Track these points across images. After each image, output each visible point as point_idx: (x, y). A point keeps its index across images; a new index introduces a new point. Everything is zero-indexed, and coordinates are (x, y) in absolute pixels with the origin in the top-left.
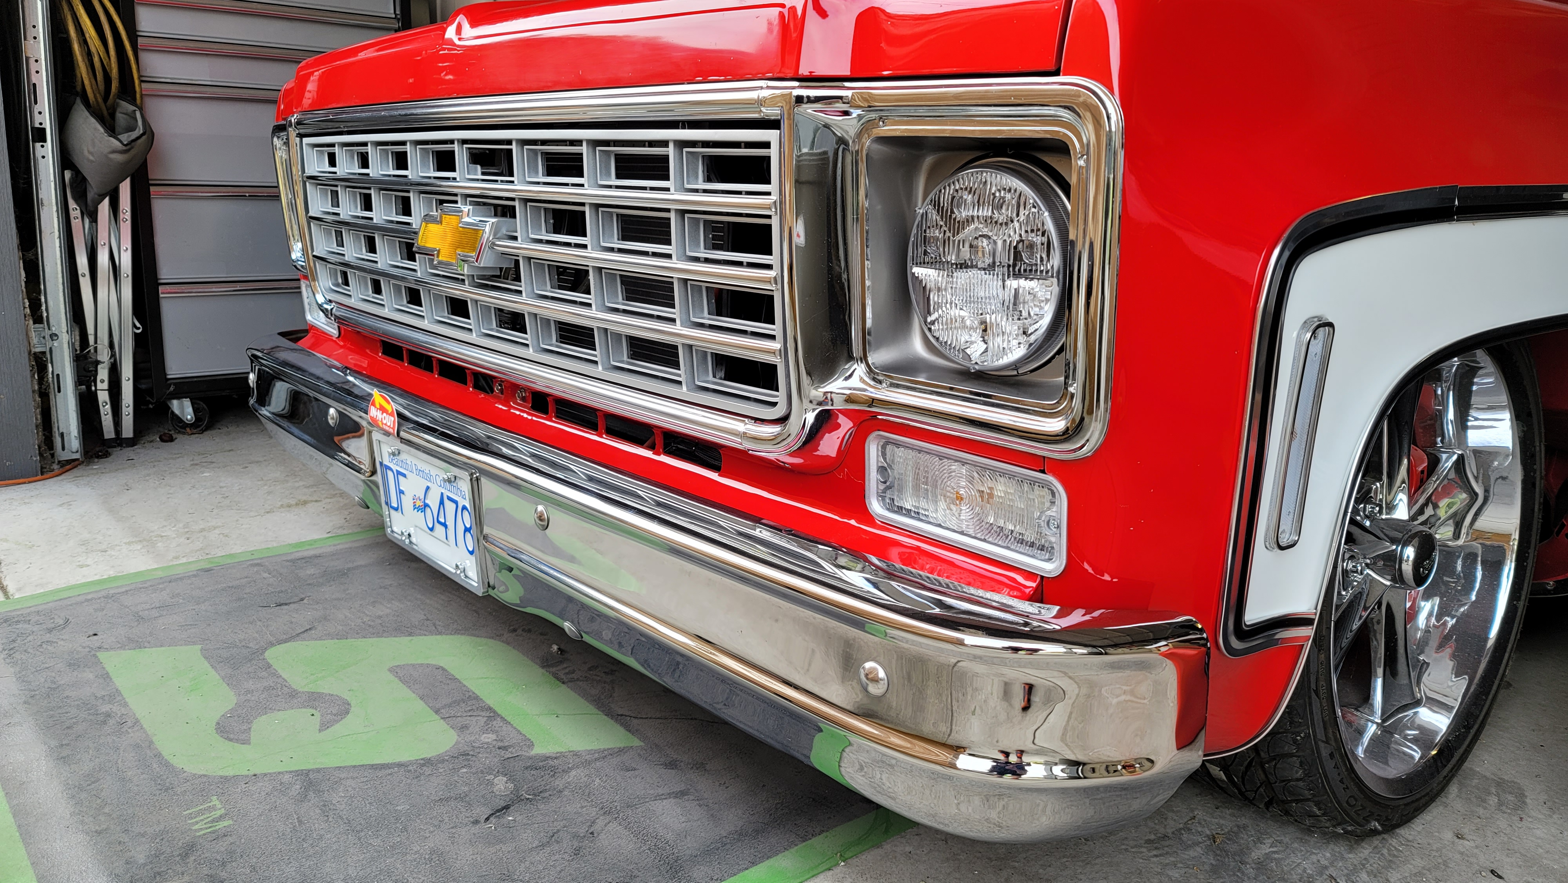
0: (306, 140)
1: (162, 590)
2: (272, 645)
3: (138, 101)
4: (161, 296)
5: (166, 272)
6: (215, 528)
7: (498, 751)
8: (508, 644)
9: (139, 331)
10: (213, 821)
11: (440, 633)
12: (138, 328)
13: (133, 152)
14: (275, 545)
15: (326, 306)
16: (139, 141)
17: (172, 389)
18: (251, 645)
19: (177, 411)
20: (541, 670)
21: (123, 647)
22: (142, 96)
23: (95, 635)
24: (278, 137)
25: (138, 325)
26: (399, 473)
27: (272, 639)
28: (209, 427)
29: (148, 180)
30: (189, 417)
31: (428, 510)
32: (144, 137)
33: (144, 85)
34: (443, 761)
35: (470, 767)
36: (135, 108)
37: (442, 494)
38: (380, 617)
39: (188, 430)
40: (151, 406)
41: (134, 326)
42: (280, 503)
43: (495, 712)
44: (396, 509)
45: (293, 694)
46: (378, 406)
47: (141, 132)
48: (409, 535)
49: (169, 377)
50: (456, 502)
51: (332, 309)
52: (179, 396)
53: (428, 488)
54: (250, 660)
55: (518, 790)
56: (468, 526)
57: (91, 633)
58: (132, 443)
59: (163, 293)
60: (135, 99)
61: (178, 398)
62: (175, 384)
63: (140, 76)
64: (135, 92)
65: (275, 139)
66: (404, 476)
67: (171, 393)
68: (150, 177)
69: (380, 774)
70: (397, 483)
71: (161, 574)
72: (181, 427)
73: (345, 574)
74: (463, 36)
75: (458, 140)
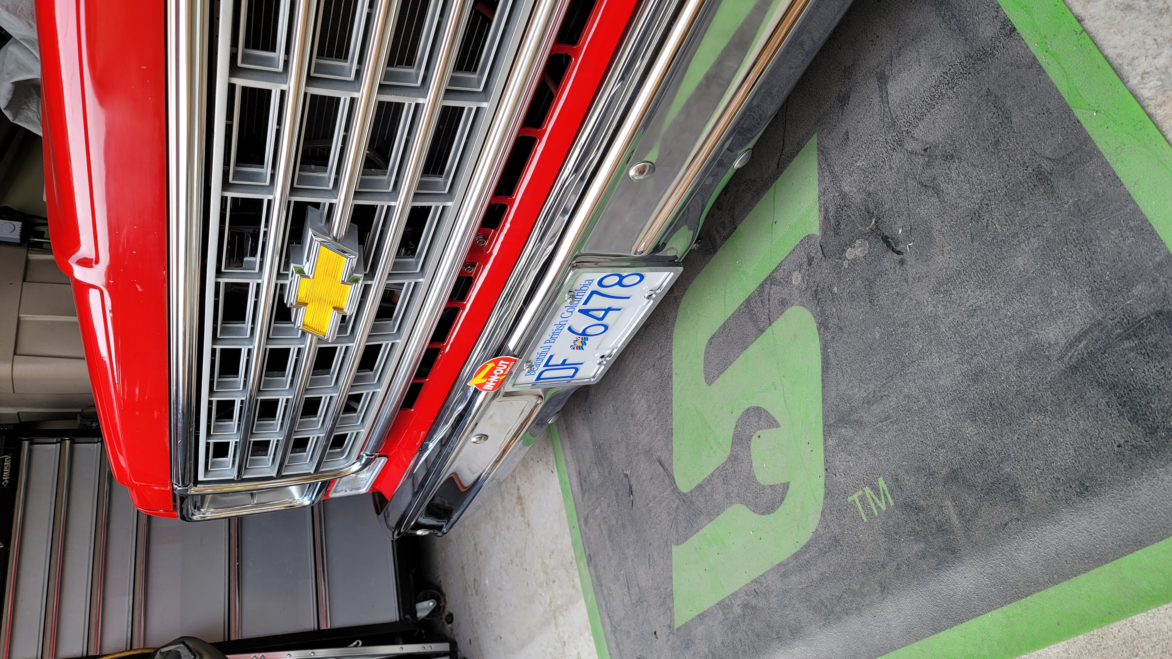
0: (201, 478)
1: (609, 589)
2: (675, 489)
3: (152, 651)
4: (329, 627)
5: (310, 625)
6: (543, 563)
7: (814, 264)
8: (686, 289)
9: (361, 643)
10: (878, 494)
11: (670, 352)
12: (358, 643)
13: (201, 651)
14: (564, 512)
15: (364, 461)
16: (191, 646)
17: (408, 617)
18: (675, 506)
19: (427, 613)
21: (671, 609)
22: (144, 648)
23: (655, 633)
24: (193, 515)
25: (355, 643)
26: (546, 365)
27: (669, 490)
28: (439, 589)
29: (224, 642)
30: (431, 604)
31: (588, 332)
32: (187, 642)
33: (135, 646)
34: (823, 311)
35: (831, 285)
36: (158, 653)
37: (580, 311)
38: (649, 407)
39: (441, 605)
40: (423, 631)
41: (356, 646)
42: (520, 518)
43: (766, 280)
44: (577, 370)
45: (733, 459)
47: (182, 645)
48: (602, 357)
49: (398, 619)
50: (593, 293)
51: (367, 455)
52: (413, 612)
53: (570, 329)
54: (692, 502)
55: (865, 234)
56: (617, 279)
57: (654, 636)
58: (454, 644)
59: (327, 626)
60: (149, 654)
61: (416, 612)
62: (404, 615)
63: (126, 651)
64: (142, 654)
65: (195, 518)
67: (412, 617)
68: (222, 640)
69: (833, 362)
71: (591, 595)
72: (439, 610)
73: (600, 447)
74: (93, 256)
75: (217, 277)
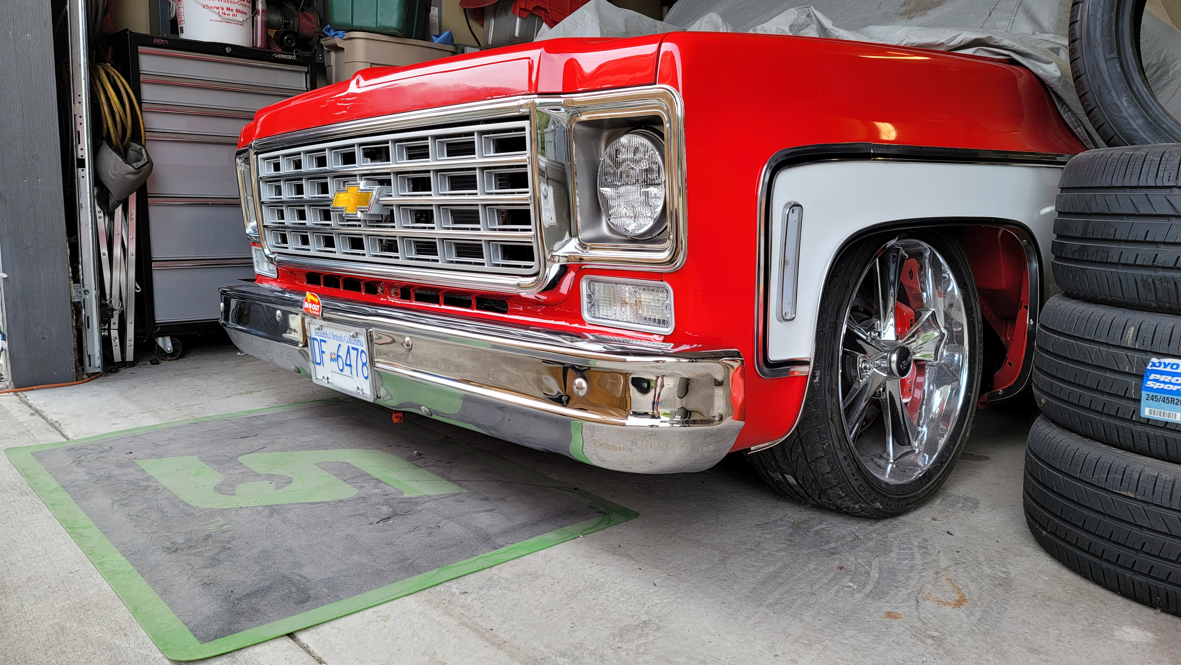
0: (260, 156)
1: (168, 432)
2: (241, 455)
3: (143, 143)
4: (153, 268)
5: (157, 253)
6: (195, 405)
7: (383, 496)
8: (387, 452)
9: (138, 291)
10: (220, 526)
11: (344, 448)
12: (138, 289)
13: (141, 174)
14: (235, 412)
15: (270, 256)
16: (145, 167)
17: (159, 329)
18: (228, 455)
19: (161, 345)
20: (407, 463)
21: (149, 457)
22: (145, 140)
23: (131, 453)
24: (240, 158)
25: (138, 287)
26: (321, 340)
27: (241, 452)
28: (182, 356)
29: (147, 194)
30: (169, 349)
31: (340, 359)
32: (148, 165)
33: (147, 134)
34: (350, 501)
35: (366, 502)
36: (141, 147)
37: (349, 346)
38: (306, 442)
39: (168, 357)
40: (145, 341)
41: (136, 288)
42: (235, 393)
43: (379, 480)
44: (319, 364)
45: (258, 475)
46: (309, 301)
47: (146, 161)
48: (328, 378)
49: (157, 322)
50: (357, 349)
51: (275, 258)
52: (163, 335)
53: (340, 345)
54: (229, 461)
55: (395, 511)
56: (364, 362)
57: (128, 452)
58: (132, 364)
59: (154, 267)
60: (141, 141)
61: (162, 336)
62: (160, 326)
63: (144, 128)
64: (141, 137)
65: (238, 159)
66: (325, 341)
67: (158, 333)
68: (148, 192)
69: (314, 506)
70: (320, 347)
71: (165, 426)
72: (163, 356)
73: (282, 423)
74: (360, 85)
75: (357, 144)
